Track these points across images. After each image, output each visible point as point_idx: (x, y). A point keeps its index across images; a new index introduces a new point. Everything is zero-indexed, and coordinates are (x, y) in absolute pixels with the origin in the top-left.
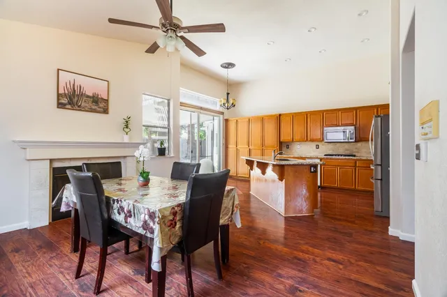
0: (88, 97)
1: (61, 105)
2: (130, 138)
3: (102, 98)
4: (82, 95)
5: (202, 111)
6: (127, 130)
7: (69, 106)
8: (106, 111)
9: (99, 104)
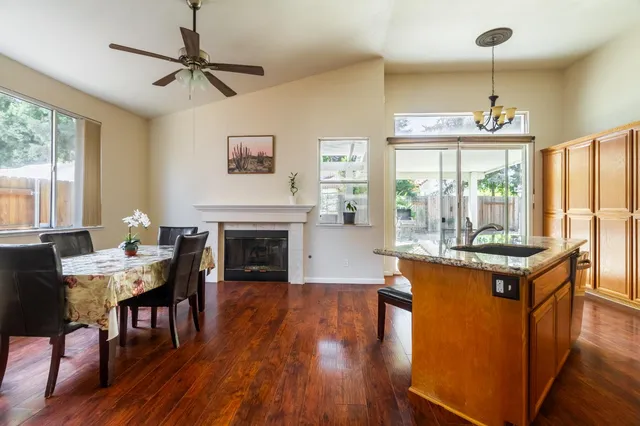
0: (254, 157)
1: (231, 171)
2: (297, 201)
3: (267, 157)
4: (249, 157)
5: (461, 144)
6: (295, 190)
7: (237, 171)
8: (271, 170)
9: (264, 164)
